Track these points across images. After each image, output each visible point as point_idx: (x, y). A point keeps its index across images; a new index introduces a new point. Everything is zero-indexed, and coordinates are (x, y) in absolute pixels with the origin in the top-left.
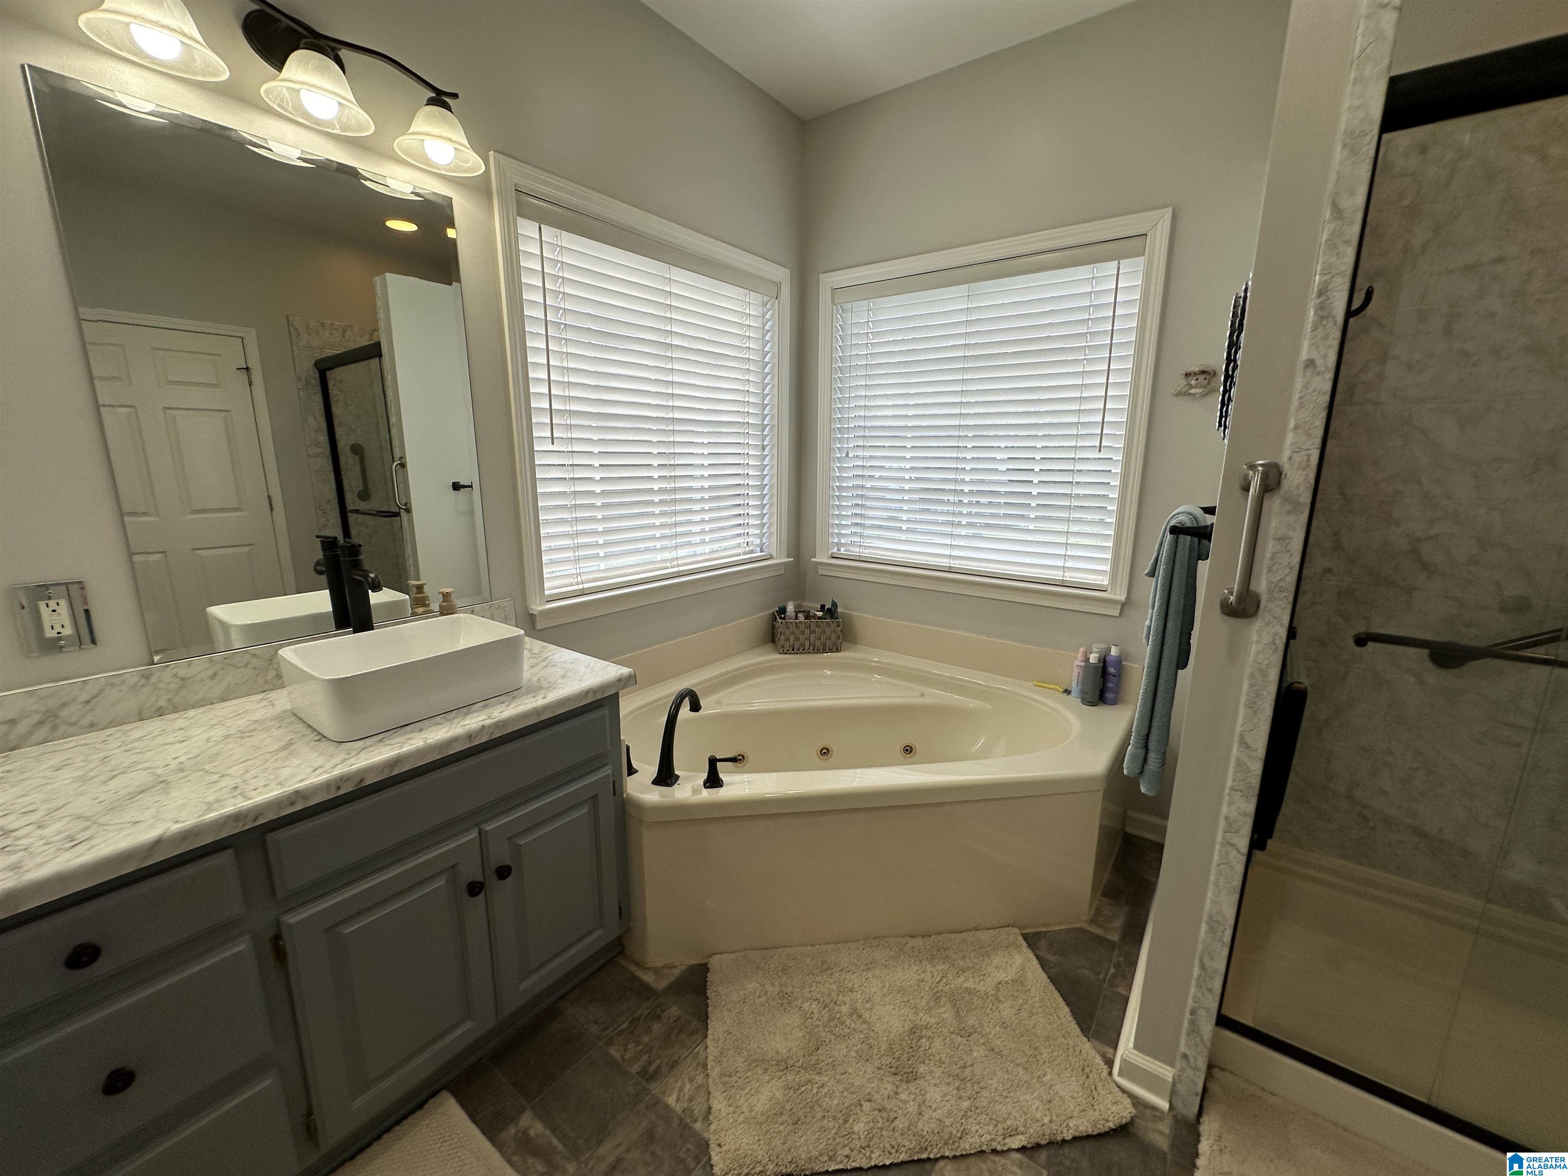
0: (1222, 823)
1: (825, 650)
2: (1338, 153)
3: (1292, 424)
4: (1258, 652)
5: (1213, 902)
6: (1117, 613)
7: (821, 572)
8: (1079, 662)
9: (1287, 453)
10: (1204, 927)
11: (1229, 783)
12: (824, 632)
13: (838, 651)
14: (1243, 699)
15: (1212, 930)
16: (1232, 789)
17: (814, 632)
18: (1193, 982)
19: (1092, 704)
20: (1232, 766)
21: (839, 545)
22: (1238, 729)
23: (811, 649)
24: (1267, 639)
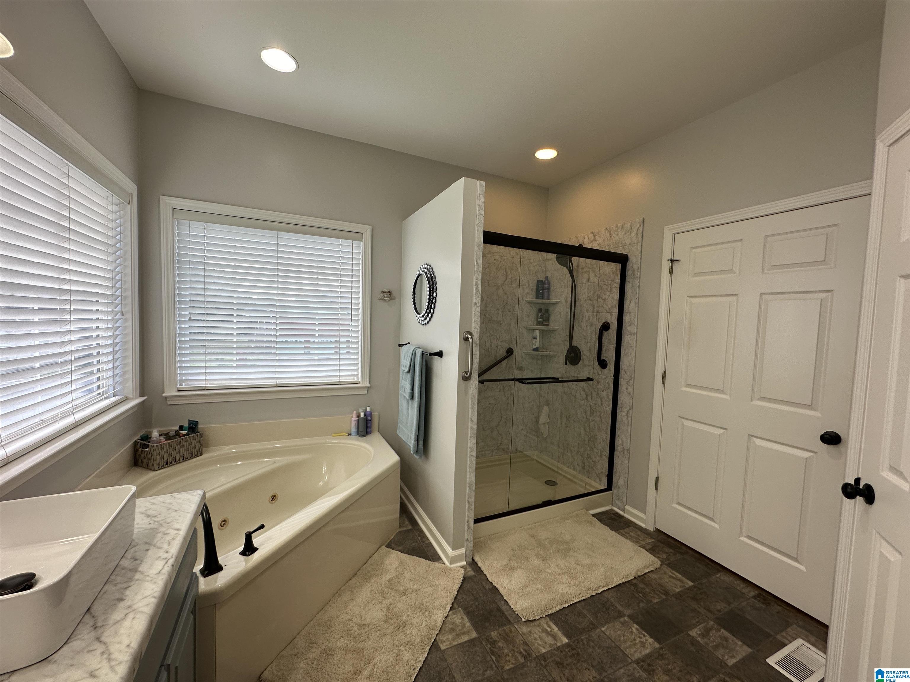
0: (469, 450)
1: (192, 456)
2: (476, 248)
3: (473, 321)
4: (473, 390)
5: (469, 478)
6: (366, 392)
7: (169, 403)
8: (354, 418)
9: (473, 329)
10: (468, 488)
11: (469, 435)
12: (191, 444)
13: (201, 454)
14: (470, 407)
15: (470, 488)
16: (471, 437)
17: (183, 446)
18: (467, 510)
19: (364, 436)
20: (469, 430)
21: (181, 381)
22: (470, 417)
23: (181, 459)
24: (474, 385)
